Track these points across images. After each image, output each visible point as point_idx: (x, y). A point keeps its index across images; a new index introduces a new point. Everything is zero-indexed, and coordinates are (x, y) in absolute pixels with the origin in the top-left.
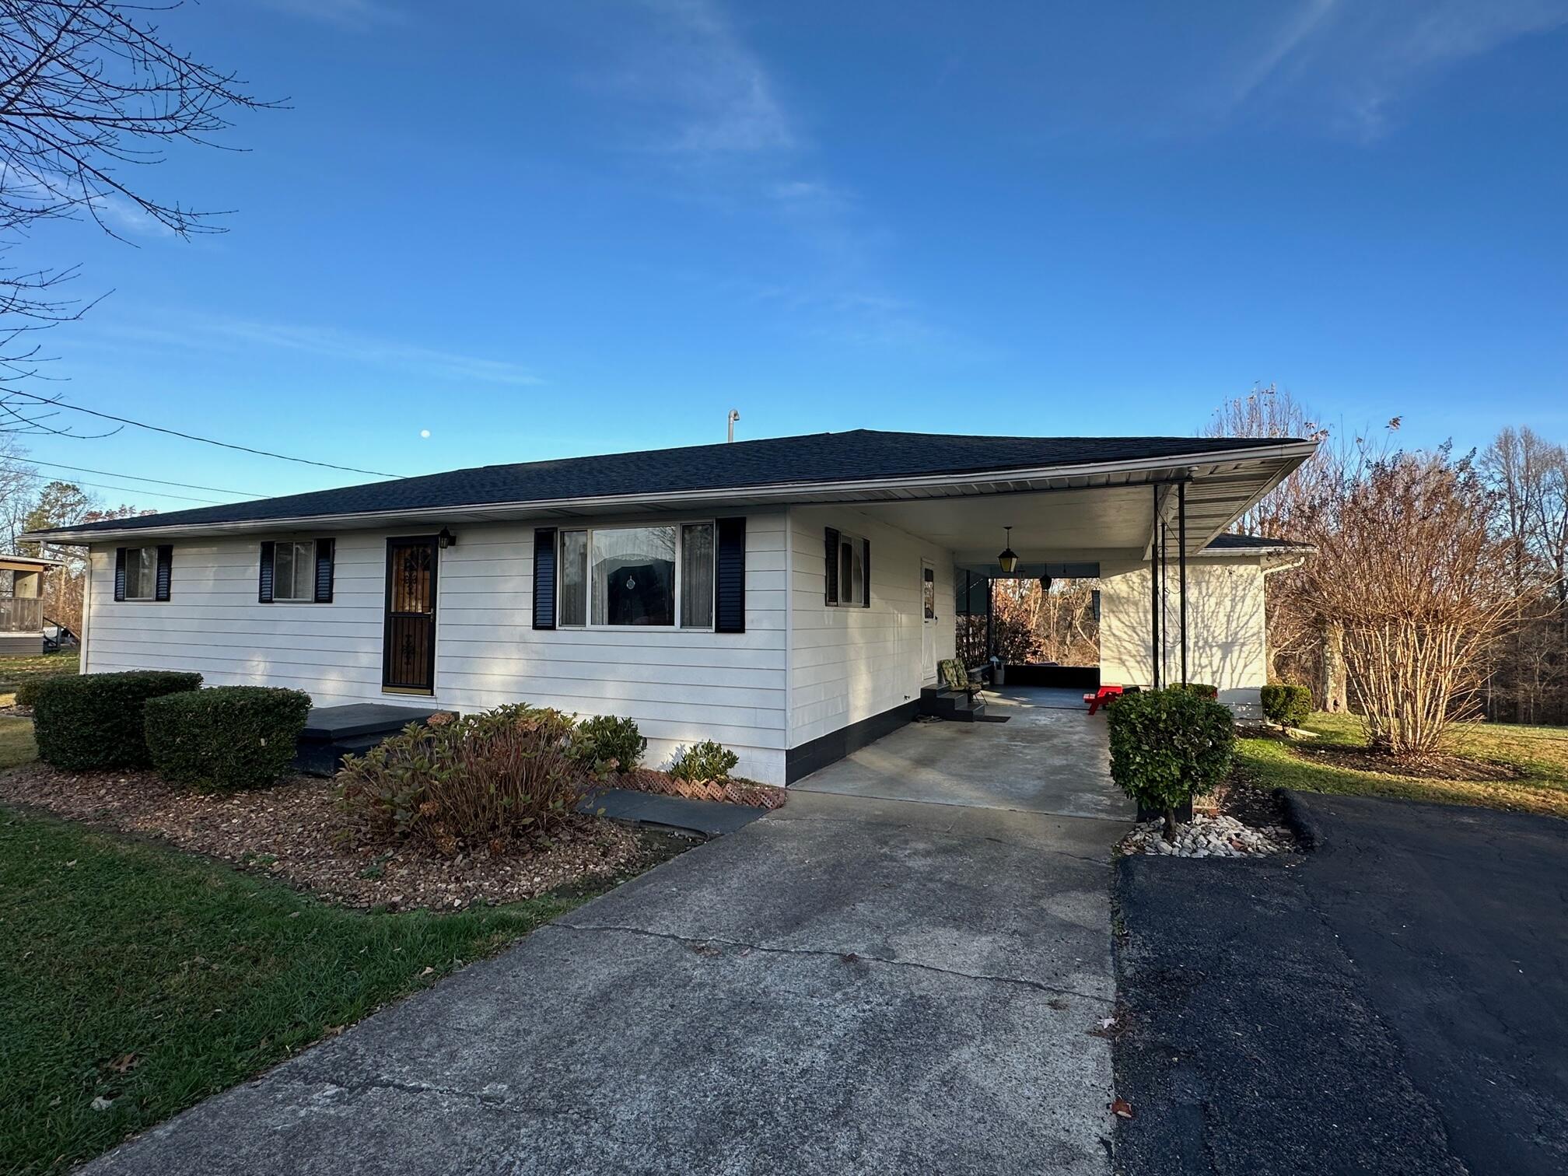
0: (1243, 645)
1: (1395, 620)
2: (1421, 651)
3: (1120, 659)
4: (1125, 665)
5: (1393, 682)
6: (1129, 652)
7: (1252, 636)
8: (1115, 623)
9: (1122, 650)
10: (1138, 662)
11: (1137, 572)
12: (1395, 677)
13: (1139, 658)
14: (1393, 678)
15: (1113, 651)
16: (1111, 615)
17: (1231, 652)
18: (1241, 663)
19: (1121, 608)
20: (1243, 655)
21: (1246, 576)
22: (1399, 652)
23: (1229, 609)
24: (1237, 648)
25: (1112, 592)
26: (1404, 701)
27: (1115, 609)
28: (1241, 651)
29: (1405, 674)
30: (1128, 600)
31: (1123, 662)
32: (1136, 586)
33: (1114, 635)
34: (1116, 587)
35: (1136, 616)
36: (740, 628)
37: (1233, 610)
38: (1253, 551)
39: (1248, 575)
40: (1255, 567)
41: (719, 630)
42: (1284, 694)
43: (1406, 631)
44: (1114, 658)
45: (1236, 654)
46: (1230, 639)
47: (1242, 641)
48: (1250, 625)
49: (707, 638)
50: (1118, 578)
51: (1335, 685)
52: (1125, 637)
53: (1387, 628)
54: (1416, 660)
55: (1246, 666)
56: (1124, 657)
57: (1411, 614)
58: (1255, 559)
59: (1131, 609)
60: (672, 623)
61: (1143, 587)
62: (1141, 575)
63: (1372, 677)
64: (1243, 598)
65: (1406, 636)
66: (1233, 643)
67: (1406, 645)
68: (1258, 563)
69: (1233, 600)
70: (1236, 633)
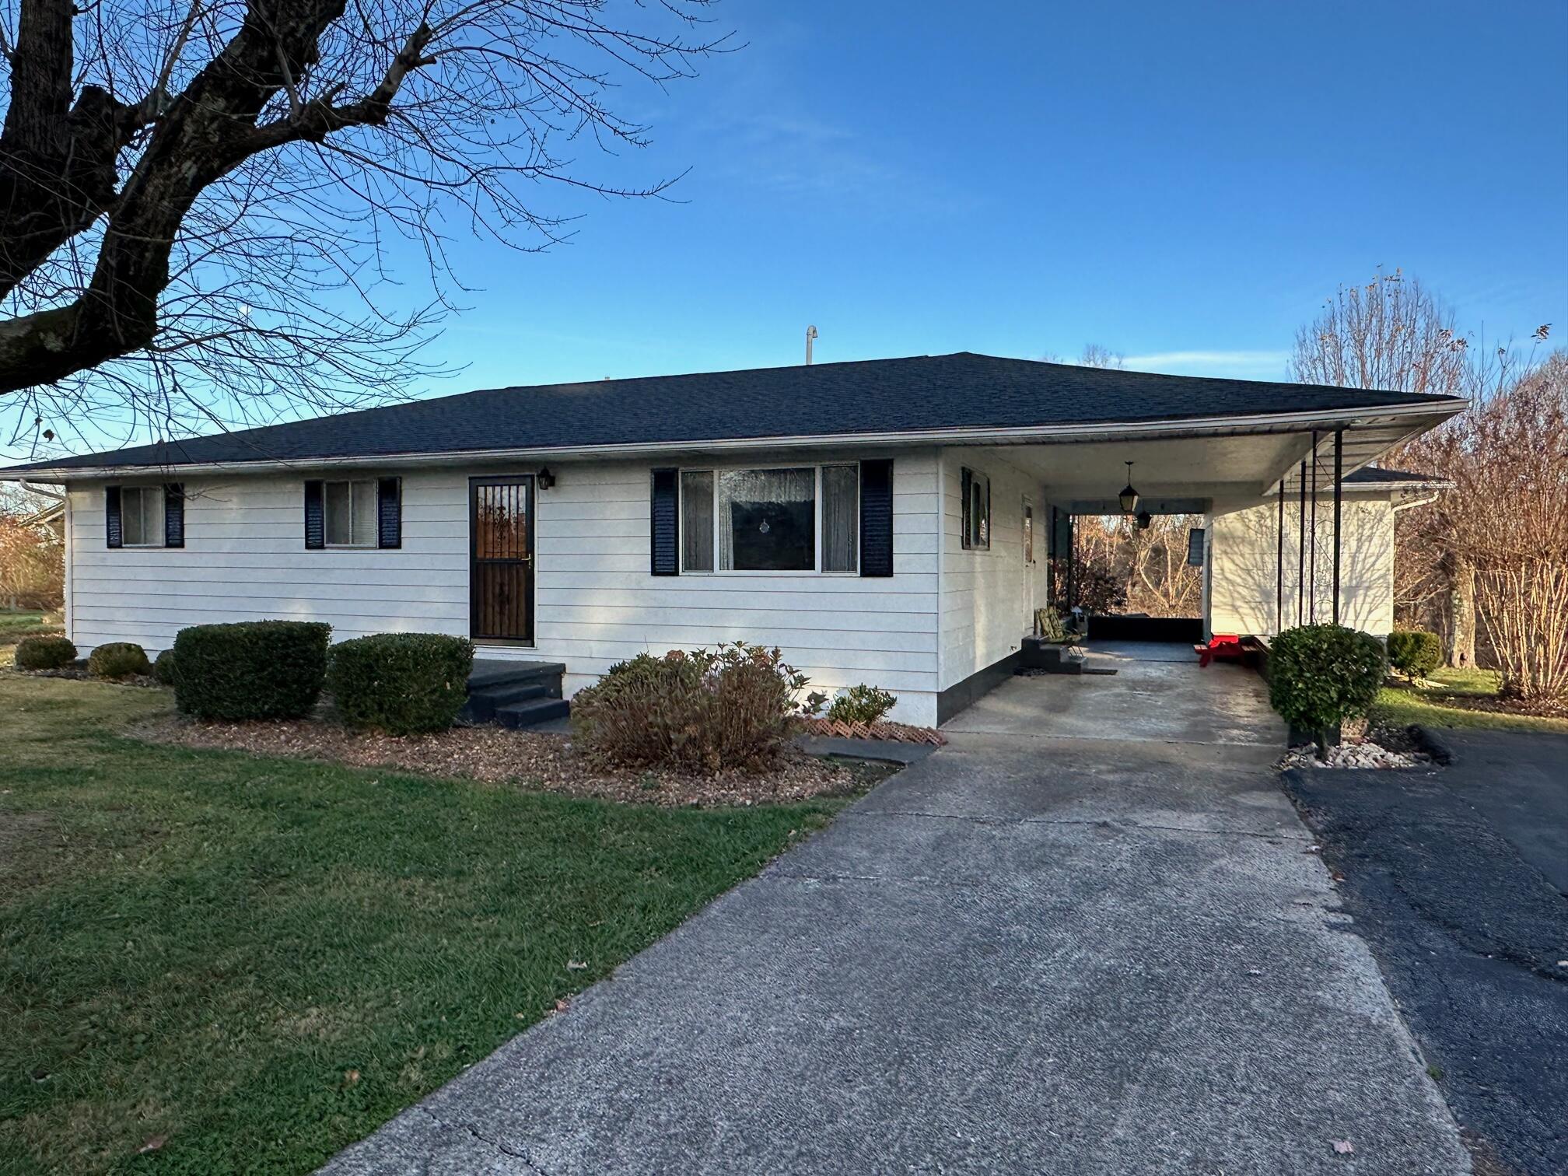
0: (1369, 588)
1: (1531, 560)
2: (1556, 592)
3: (1233, 606)
4: (1238, 612)
5: (1527, 625)
6: (1244, 597)
7: (1379, 578)
8: (1228, 565)
9: (1236, 595)
10: (1253, 609)
11: (1254, 509)
12: (1529, 618)
13: (1253, 605)
14: (1527, 621)
15: (1224, 597)
16: (1224, 556)
17: (1356, 597)
18: (1366, 607)
19: (1236, 549)
20: (1368, 600)
21: (1374, 513)
22: (1534, 593)
23: (1353, 550)
24: (1361, 592)
25: (1225, 530)
26: (1537, 644)
27: (1229, 550)
28: (1366, 595)
29: (1539, 616)
30: (1243, 540)
31: (1235, 609)
32: (1251, 525)
33: (1227, 579)
34: (1230, 526)
35: (1252, 560)
36: (888, 572)
37: (1359, 548)
38: (1383, 486)
39: (1377, 512)
40: (1384, 503)
41: (864, 574)
42: (1412, 641)
43: (1542, 571)
44: (1225, 604)
45: (1360, 599)
46: (1354, 582)
47: (1367, 584)
48: (1376, 567)
49: (852, 582)
50: (1232, 516)
51: (1462, 636)
52: (1239, 580)
53: (1523, 569)
54: (1550, 601)
55: (1370, 612)
56: (1238, 603)
57: (1547, 553)
58: (1384, 495)
59: (1246, 550)
60: (813, 568)
61: (1261, 526)
62: (1258, 512)
63: (1506, 620)
64: (1370, 538)
65: (1542, 576)
66: (1358, 587)
67: (1542, 586)
68: (1388, 499)
69: (1359, 540)
70: (1361, 577)
